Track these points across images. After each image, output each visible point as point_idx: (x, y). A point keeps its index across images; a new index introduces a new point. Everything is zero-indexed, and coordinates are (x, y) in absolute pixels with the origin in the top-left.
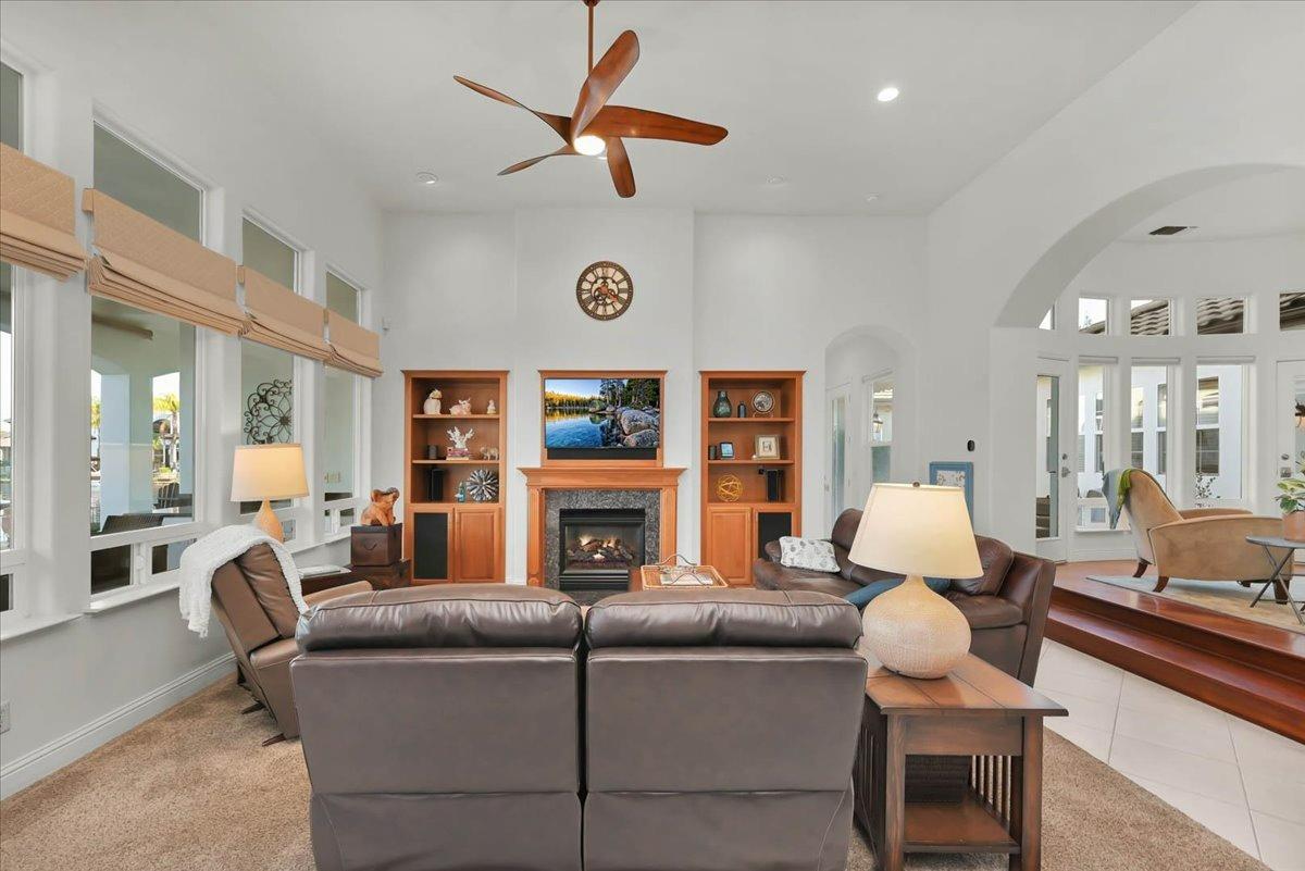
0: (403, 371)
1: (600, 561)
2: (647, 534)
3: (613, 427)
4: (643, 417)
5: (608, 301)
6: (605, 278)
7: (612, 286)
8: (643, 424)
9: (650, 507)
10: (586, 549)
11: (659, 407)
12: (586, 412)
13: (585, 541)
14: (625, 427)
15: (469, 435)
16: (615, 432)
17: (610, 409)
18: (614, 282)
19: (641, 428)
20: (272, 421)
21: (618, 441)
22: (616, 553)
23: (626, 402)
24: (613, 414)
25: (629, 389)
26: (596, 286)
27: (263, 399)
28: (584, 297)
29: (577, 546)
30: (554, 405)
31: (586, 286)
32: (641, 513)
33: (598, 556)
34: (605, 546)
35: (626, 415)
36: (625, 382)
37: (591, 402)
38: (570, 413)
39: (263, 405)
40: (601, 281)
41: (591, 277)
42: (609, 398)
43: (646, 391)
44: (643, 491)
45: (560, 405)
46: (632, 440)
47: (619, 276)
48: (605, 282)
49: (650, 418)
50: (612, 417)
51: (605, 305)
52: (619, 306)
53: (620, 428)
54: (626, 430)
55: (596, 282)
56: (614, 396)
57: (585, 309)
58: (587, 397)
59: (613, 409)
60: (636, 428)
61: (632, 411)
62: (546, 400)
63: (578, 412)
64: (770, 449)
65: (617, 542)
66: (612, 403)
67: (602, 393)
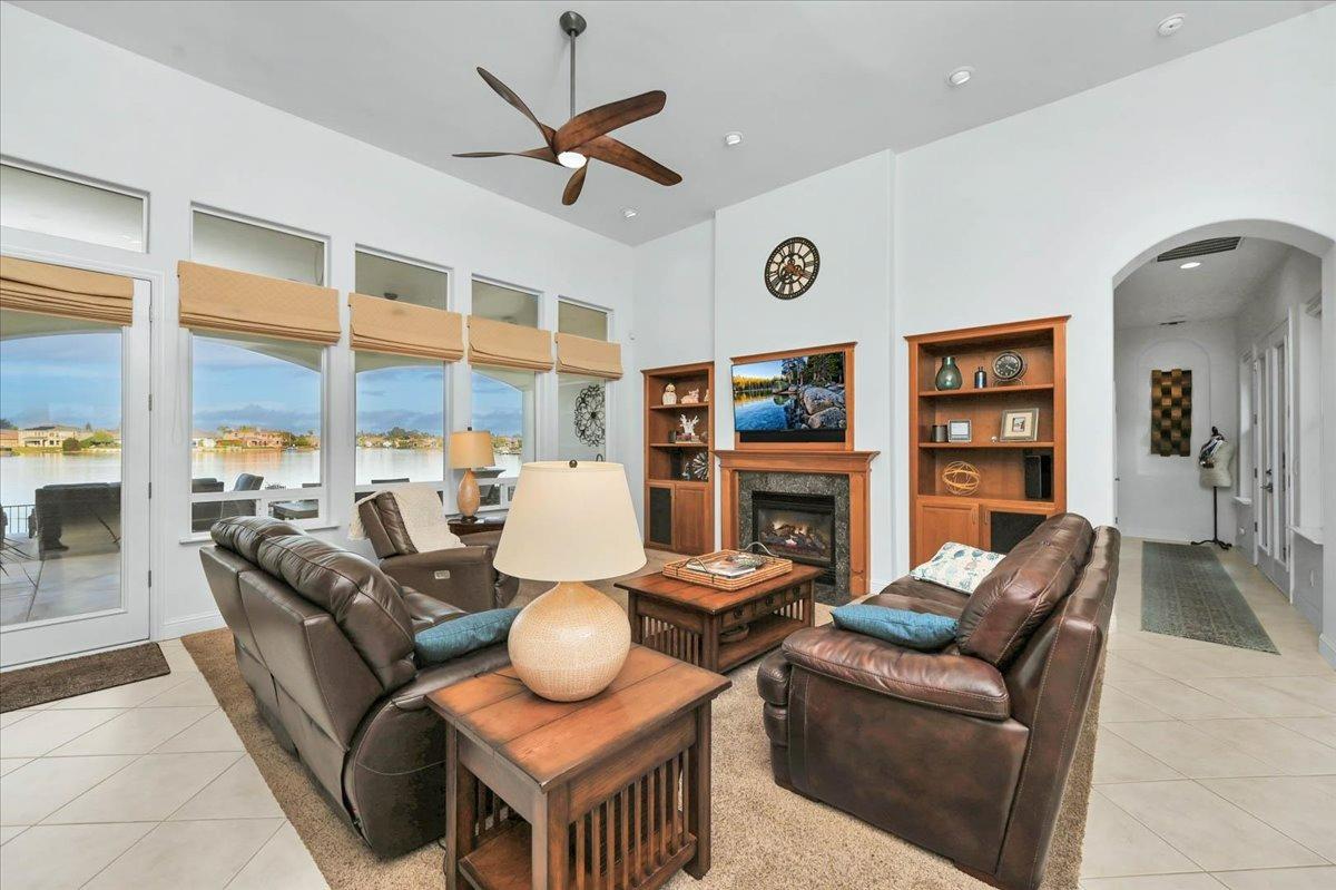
0: (643, 372)
1: (793, 547)
2: (837, 523)
3: (795, 407)
4: (827, 394)
5: (795, 278)
6: (791, 255)
7: (798, 262)
8: (827, 402)
9: (839, 494)
10: (779, 533)
11: (843, 382)
12: (769, 393)
13: (777, 526)
14: (808, 407)
15: (695, 421)
16: (799, 412)
17: (792, 389)
18: (800, 257)
19: (826, 407)
20: (588, 416)
21: (802, 421)
22: (808, 541)
23: (808, 380)
24: (796, 393)
25: (810, 366)
26: (782, 266)
27: (583, 401)
28: (772, 279)
29: (770, 530)
30: (741, 389)
31: (774, 268)
32: (830, 500)
33: (790, 542)
34: (797, 532)
35: (809, 393)
36: (806, 359)
37: (773, 383)
38: (755, 395)
39: (583, 405)
40: (788, 259)
41: (778, 258)
42: (791, 378)
43: (831, 366)
44: (831, 476)
45: (747, 388)
46: (816, 421)
47: (805, 249)
48: (792, 260)
49: (834, 395)
50: (795, 397)
51: (792, 283)
52: (804, 281)
53: (804, 408)
54: (810, 412)
55: (783, 261)
56: (795, 376)
57: (772, 291)
58: (770, 378)
59: (795, 388)
60: (820, 407)
61: (815, 389)
62: (734, 384)
63: (762, 395)
64: (1023, 427)
65: (809, 531)
66: (794, 382)
67: (784, 373)
